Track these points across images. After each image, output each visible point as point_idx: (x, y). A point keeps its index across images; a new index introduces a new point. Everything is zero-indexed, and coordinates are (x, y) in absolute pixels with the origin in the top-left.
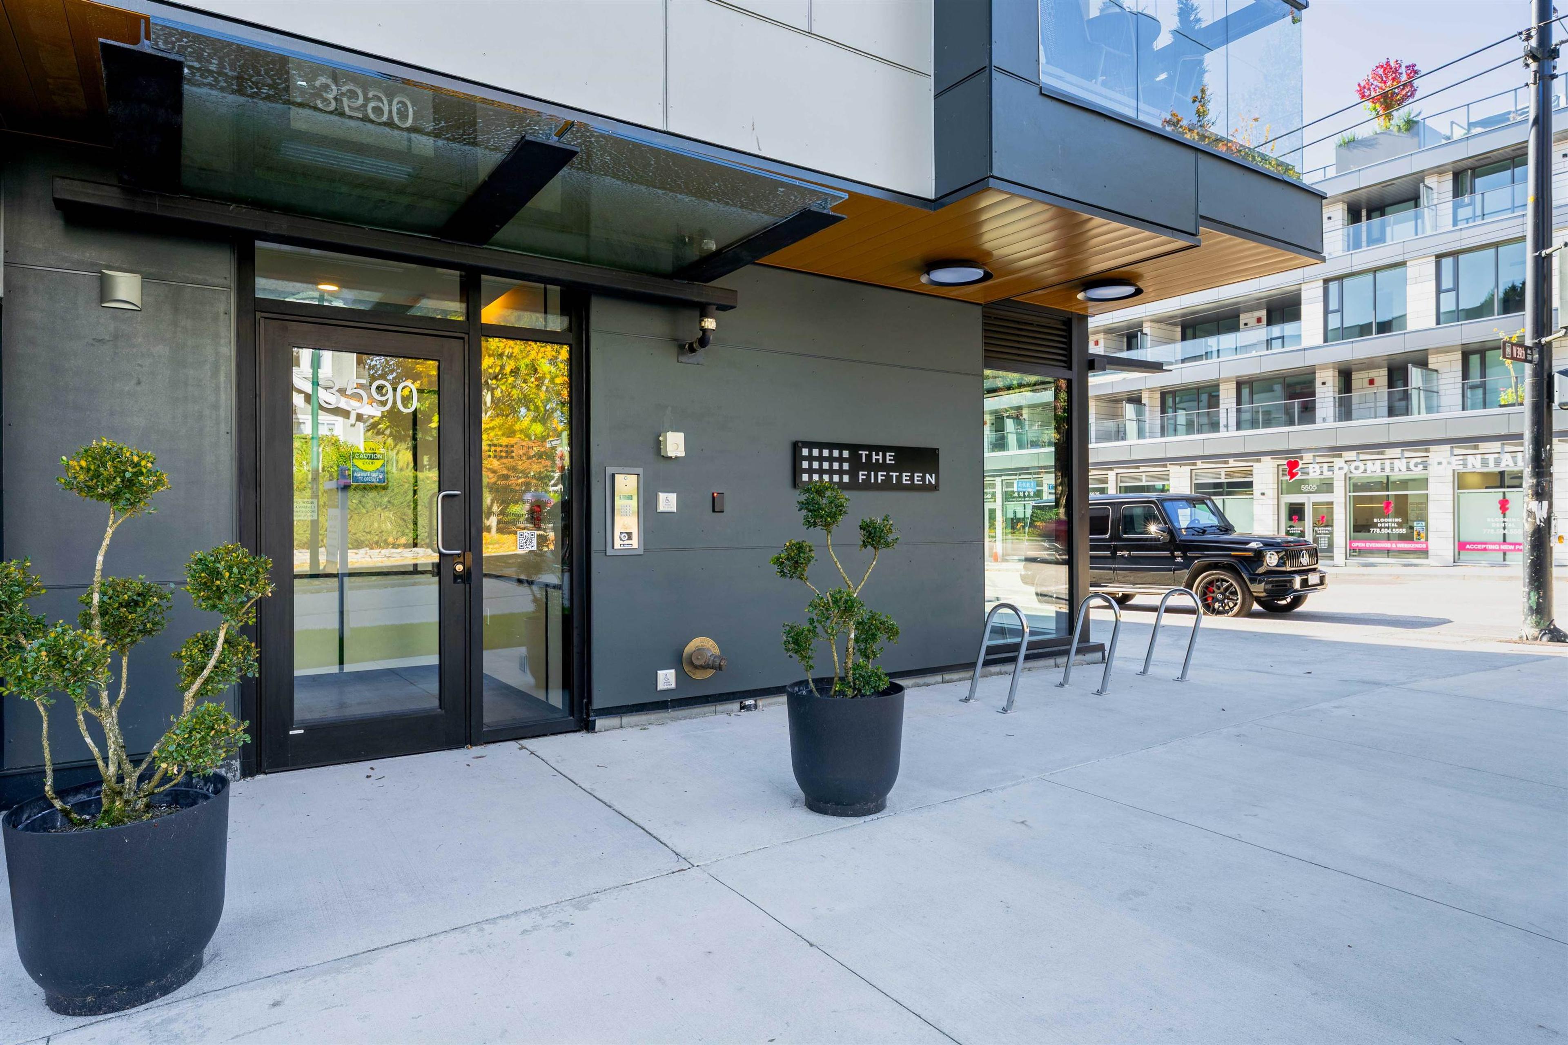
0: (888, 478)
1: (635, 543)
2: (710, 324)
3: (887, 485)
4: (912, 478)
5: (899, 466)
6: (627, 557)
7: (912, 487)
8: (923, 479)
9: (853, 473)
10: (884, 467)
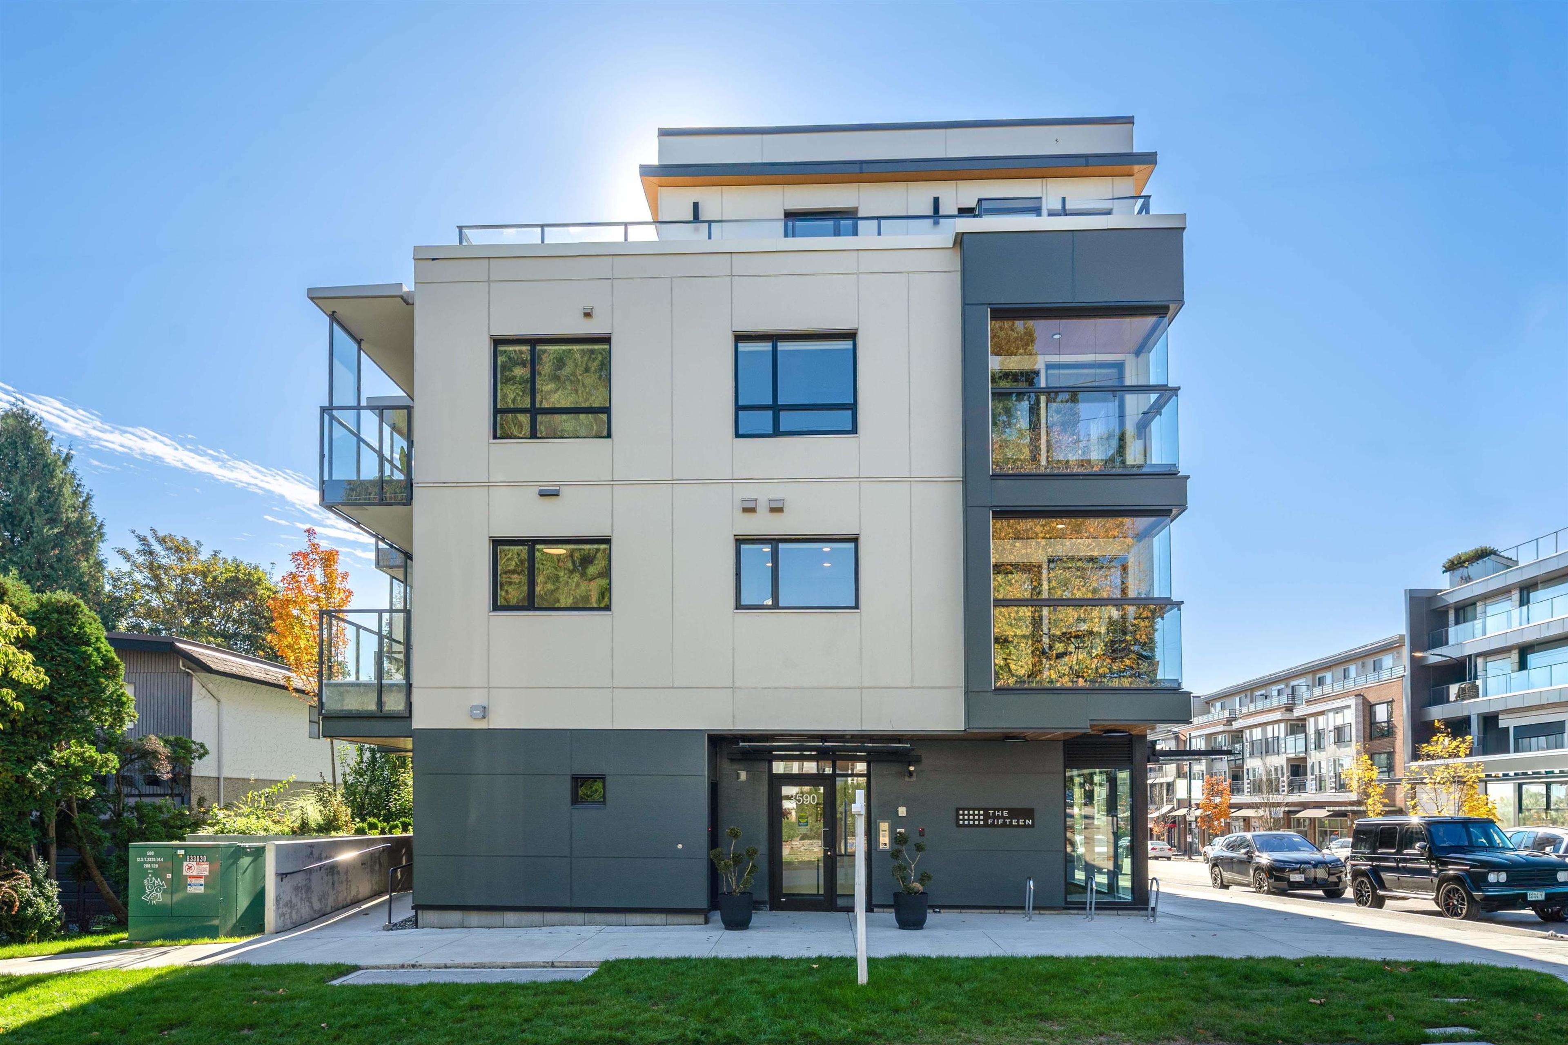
0: (1005, 822)
1: (887, 847)
2: (912, 768)
3: (1004, 825)
4: (1018, 822)
5: (1011, 817)
6: (884, 852)
7: (1018, 826)
8: (1025, 822)
9: (986, 820)
10: (1002, 817)
